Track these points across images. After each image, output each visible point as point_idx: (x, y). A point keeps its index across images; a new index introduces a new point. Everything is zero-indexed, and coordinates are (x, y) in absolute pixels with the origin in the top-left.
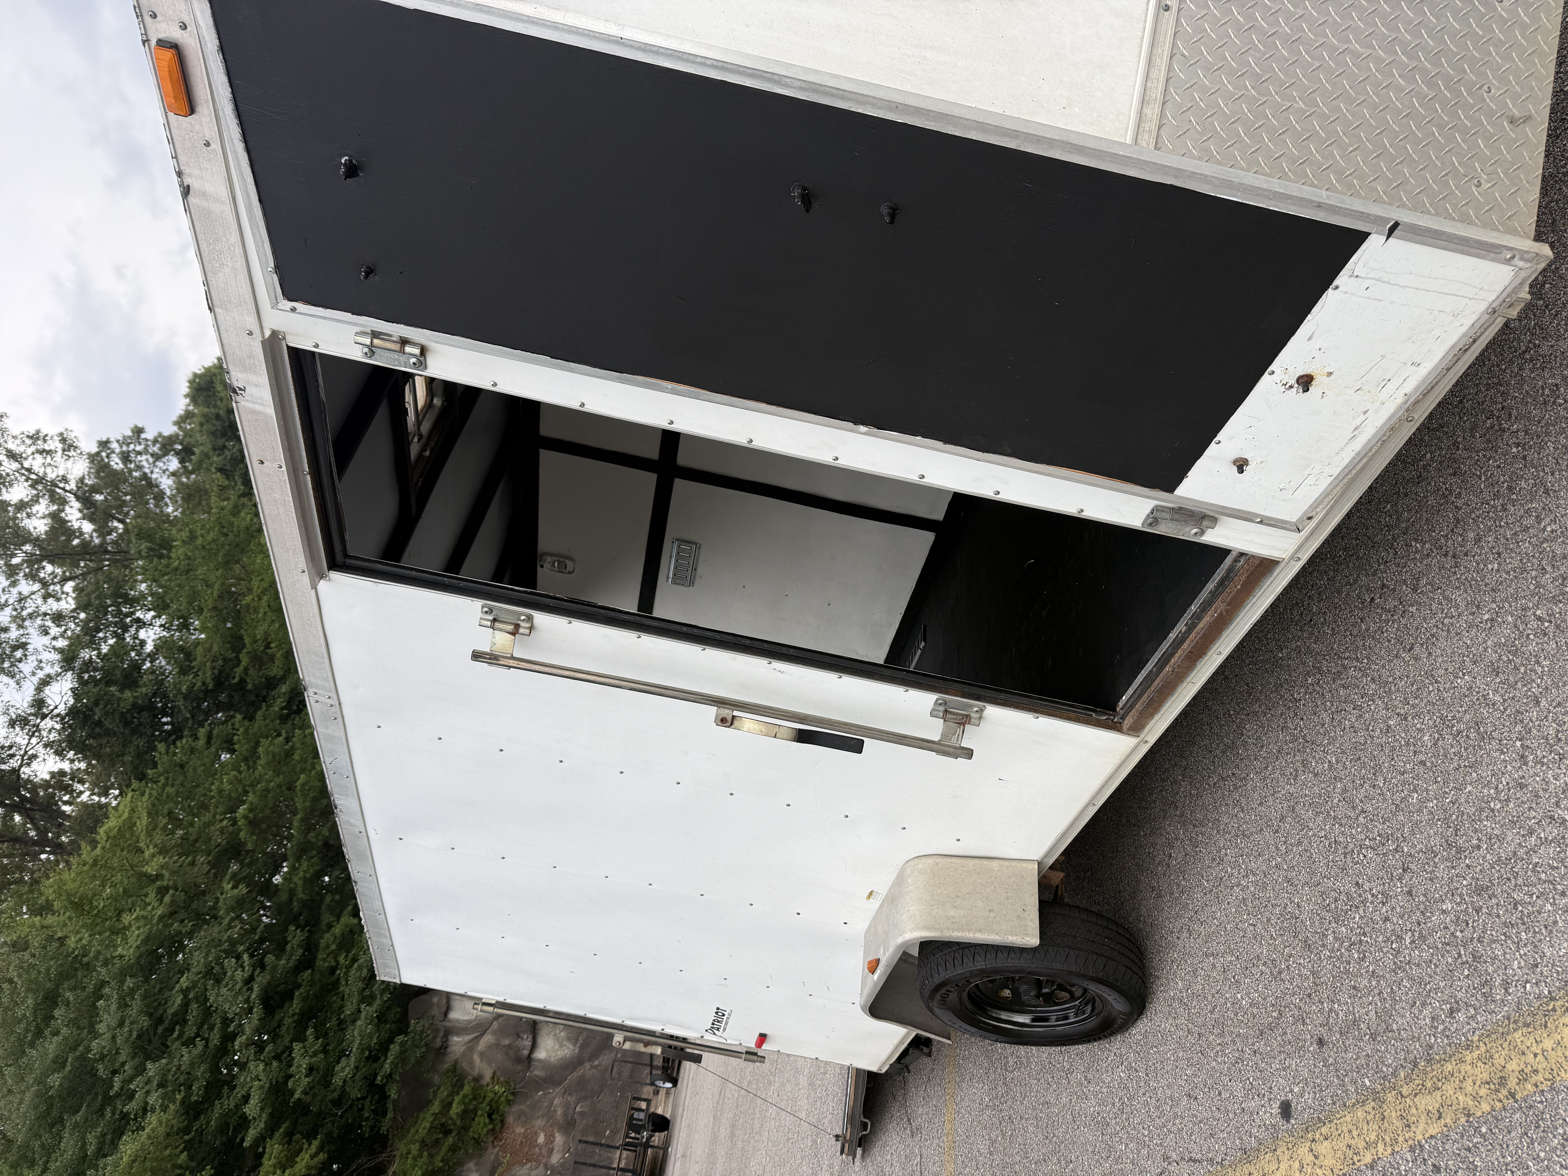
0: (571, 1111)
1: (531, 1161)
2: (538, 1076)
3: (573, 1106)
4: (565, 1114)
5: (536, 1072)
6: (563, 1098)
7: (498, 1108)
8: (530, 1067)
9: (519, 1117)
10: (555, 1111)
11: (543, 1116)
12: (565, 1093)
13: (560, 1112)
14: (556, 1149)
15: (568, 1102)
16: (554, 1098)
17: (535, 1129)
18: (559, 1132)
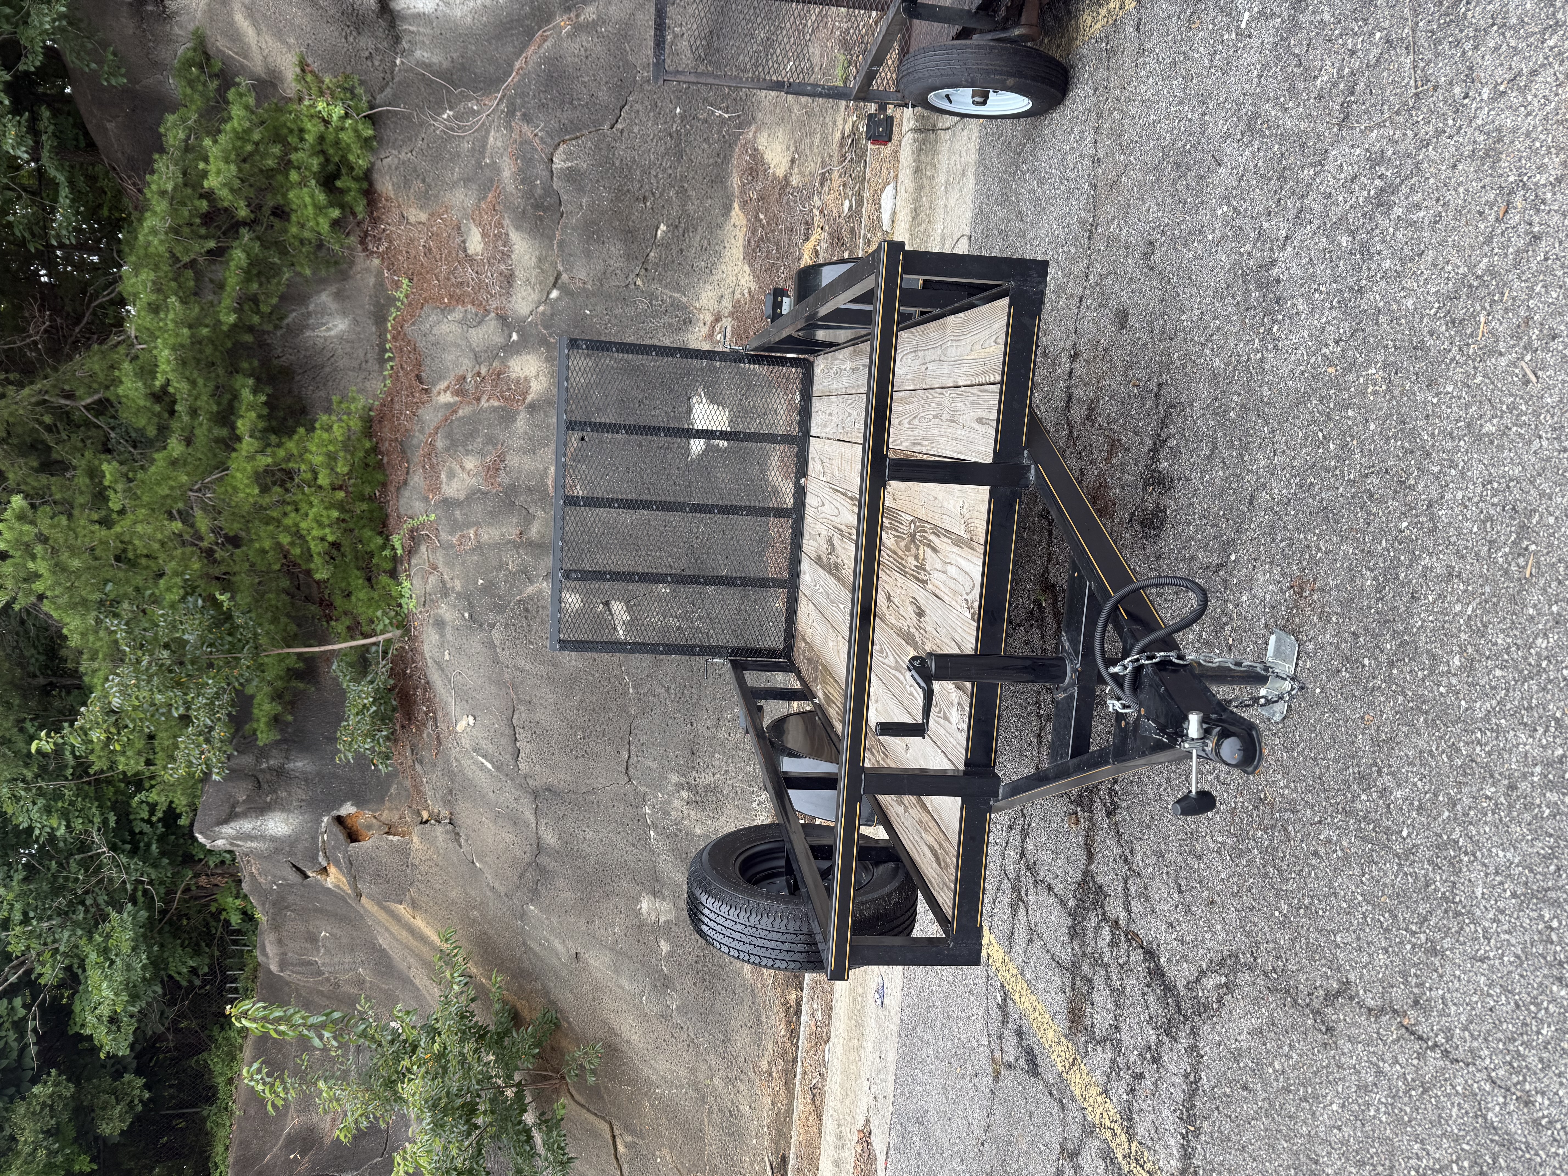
0: (540, 170)
1: (459, 300)
2: (427, 66)
3: (541, 154)
4: (524, 178)
5: (420, 54)
6: (509, 127)
7: (344, 160)
8: (397, 39)
9: (407, 184)
10: (496, 168)
11: (467, 181)
12: (511, 113)
13: (508, 171)
14: (520, 274)
15: (525, 142)
16: (485, 129)
17: (455, 215)
18: (518, 228)
